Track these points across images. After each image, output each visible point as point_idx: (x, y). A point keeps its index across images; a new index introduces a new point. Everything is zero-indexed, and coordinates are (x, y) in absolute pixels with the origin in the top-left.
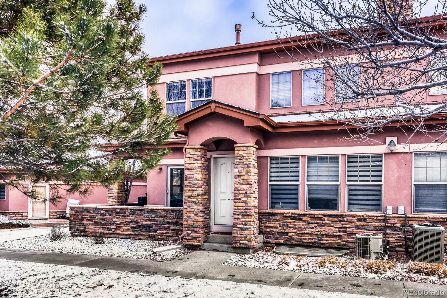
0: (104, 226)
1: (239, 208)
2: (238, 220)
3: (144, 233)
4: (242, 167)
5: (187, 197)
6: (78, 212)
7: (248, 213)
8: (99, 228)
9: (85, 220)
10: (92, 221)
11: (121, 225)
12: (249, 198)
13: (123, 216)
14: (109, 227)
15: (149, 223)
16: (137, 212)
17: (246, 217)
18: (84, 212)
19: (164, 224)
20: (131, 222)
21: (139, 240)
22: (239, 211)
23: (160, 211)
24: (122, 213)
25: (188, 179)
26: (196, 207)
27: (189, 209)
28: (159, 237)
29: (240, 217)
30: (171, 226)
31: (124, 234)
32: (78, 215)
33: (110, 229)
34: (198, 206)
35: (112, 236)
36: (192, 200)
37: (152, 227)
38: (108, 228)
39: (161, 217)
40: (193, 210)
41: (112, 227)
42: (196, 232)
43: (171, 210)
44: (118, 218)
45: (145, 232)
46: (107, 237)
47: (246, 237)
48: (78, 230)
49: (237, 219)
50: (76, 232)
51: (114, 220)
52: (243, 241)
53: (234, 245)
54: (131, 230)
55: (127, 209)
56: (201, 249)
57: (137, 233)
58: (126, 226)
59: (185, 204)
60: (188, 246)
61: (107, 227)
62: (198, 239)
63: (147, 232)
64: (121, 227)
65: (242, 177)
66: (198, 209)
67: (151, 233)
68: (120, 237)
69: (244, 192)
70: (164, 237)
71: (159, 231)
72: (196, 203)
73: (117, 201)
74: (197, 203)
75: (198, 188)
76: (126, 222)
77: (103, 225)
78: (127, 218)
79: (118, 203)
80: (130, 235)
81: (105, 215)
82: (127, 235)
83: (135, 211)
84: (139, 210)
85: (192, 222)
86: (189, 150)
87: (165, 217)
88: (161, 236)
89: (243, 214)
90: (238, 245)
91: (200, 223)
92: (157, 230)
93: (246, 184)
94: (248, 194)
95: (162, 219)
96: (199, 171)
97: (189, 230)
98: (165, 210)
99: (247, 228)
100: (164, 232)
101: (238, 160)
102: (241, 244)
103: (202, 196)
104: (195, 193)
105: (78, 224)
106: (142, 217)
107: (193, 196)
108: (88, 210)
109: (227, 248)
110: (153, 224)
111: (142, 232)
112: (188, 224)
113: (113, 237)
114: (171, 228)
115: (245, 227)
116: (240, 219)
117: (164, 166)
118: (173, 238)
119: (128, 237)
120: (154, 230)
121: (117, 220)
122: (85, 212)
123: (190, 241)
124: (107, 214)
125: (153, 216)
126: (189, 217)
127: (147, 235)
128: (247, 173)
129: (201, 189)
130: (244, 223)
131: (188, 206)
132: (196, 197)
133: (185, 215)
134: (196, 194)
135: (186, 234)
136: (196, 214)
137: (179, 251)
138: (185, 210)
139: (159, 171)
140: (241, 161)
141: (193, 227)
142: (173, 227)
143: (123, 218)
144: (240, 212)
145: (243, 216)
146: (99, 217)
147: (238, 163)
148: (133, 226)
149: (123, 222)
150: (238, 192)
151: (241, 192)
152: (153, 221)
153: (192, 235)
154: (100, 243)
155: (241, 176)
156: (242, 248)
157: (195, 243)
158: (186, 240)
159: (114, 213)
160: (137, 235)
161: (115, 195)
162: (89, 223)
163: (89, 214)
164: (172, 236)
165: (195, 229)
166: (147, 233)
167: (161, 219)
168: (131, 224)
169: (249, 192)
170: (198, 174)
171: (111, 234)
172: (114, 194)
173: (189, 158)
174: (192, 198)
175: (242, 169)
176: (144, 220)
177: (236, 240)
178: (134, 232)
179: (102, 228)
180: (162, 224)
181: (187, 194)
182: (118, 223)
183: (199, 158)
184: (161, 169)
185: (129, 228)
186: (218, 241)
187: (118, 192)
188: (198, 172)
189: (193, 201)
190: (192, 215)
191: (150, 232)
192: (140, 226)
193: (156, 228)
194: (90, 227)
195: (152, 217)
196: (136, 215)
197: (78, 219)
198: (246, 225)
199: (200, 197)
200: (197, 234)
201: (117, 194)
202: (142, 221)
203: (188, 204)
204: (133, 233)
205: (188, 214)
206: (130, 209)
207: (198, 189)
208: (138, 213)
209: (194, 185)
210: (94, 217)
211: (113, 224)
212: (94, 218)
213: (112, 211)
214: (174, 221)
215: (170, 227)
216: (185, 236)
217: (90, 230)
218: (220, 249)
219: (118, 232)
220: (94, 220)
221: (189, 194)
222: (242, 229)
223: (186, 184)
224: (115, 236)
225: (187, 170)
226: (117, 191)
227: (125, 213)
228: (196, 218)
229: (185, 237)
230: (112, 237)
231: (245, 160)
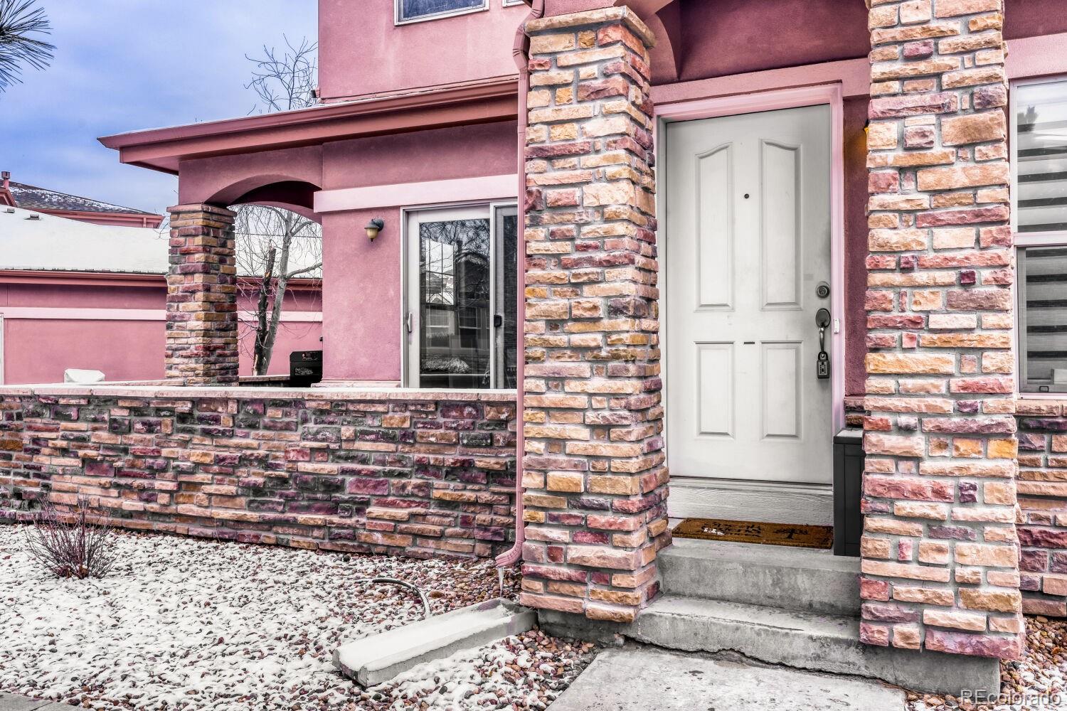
0: (123, 481)
1: (909, 383)
2: (903, 465)
3: (302, 517)
4: (925, 109)
5: (541, 325)
6: (19, 417)
7: (982, 420)
8: (103, 486)
9: (46, 451)
10: (76, 456)
11: (200, 477)
12: (990, 319)
13: (207, 433)
14: (145, 482)
15: (329, 467)
16: (271, 412)
17: (964, 445)
18: (39, 415)
19: (401, 475)
20: (245, 461)
21: (281, 552)
22: (913, 403)
23: (381, 408)
24: (201, 420)
25: (546, 216)
26: (599, 383)
27: (552, 398)
28: (378, 537)
29: (918, 443)
30: (437, 483)
31: (211, 519)
32: (19, 430)
33: (148, 495)
34: (613, 376)
35: (157, 526)
36: (577, 339)
37: (339, 487)
38: (142, 490)
39: (387, 437)
40: (582, 401)
41: (158, 484)
42: (602, 536)
43: (437, 403)
44: (184, 444)
45: (307, 509)
46: (139, 531)
47: (976, 585)
48: (18, 495)
49: (899, 458)
50: (9, 506)
51: (165, 452)
52: (948, 607)
53: (879, 634)
54: (243, 501)
55: (225, 401)
56: (633, 642)
57: (271, 515)
58: (220, 482)
59: (531, 369)
60: (551, 619)
61: (138, 482)
62: (618, 580)
63: (318, 510)
64: (196, 486)
65: (927, 178)
66: (616, 396)
67: (335, 519)
68: (196, 530)
69: (951, 276)
70: (398, 540)
71: (375, 510)
72: (597, 359)
73: (200, 367)
74: (605, 360)
75: (611, 264)
76: (219, 460)
77: (119, 473)
78: (224, 441)
79: (206, 374)
80: (240, 522)
81: (130, 429)
82: (224, 522)
83: (260, 409)
84: (277, 404)
85: (578, 476)
86: (551, 38)
87: (406, 437)
88: (384, 532)
89: (944, 422)
90: (906, 637)
91: (628, 485)
92: (367, 503)
93: (964, 224)
94: (979, 290)
95: (392, 447)
96: (615, 159)
97: (556, 521)
98: (403, 405)
99: (978, 524)
100: (402, 513)
101: (898, 67)
102: (928, 628)
103: (634, 317)
104: (590, 296)
105: (17, 467)
106: (294, 436)
107: (577, 320)
108: (55, 407)
109: (813, 649)
110: (344, 472)
111: (294, 509)
112: (552, 486)
113: (165, 533)
114: (436, 494)
115: (962, 512)
116: (917, 459)
117: (394, 213)
118: (447, 547)
119: (229, 533)
120: (352, 501)
121: (180, 451)
122: (47, 413)
123: (566, 588)
124: (139, 426)
125: (347, 431)
126: (556, 443)
127: (319, 527)
128: (972, 145)
129: (630, 272)
130: (949, 486)
131: (547, 379)
132: (596, 320)
133: (533, 430)
134: (599, 302)
135: (541, 550)
136: (603, 429)
137: (504, 655)
138: (531, 401)
139: (370, 233)
140: (922, 67)
141: (584, 507)
142: (444, 488)
143: (208, 442)
144: (921, 414)
145: (944, 436)
146: (105, 436)
147: (895, 86)
148: (253, 479)
149: (207, 460)
150: (898, 278)
151: (920, 276)
152: (347, 459)
153: (575, 552)
154: (83, 575)
155: (915, 169)
156: (940, 656)
157: (598, 606)
158: (538, 585)
159: (168, 420)
160: (270, 524)
161: (196, 342)
162: (64, 467)
163: (63, 424)
164: (440, 537)
165: (600, 520)
166: (319, 518)
167: (383, 446)
168: (242, 472)
169: (986, 274)
170: (613, 180)
171: (155, 515)
172: (192, 340)
173: (553, 87)
174: (570, 326)
175: (932, 118)
176: (301, 452)
177: (891, 600)
178: (257, 509)
179: (117, 486)
180: (390, 474)
181: (543, 306)
182: (185, 465)
183: (618, 82)
184: (379, 227)
185: (232, 489)
186: (730, 589)
187: (207, 333)
188: (611, 171)
189: (579, 350)
190: (576, 432)
191: (332, 511)
192: (283, 481)
193: (362, 494)
194: (70, 482)
195: (339, 440)
196: (267, 428)
197: (18, 446)
198: (966, 498)
199: (623, 323)
200: (608, 551)
201: (200, 340)
202: (292, 455)
203: (551, 365)
204: (253, 515)
205: (552, 428)
206: (238, 401)
207: (611, 273)
208: (273, 420)
209: (586, 248)
210: (84, 440)
211: (163, 470)
212: (82, 441)
213: (158, 410)
214: (450, 457)
215: (429, 486)
216: (535, 561)
217: (66, 498)
218: (769, 649)
219: (182, 509)
220: (81, 453)
221: (557, 304)
222: (934, 526)
223: (533, 247)
224: (171, 526)
225: (542, 164)
226: (200, 325)
227: (217, 420)
228: (605, 448)
229: (530, 567)
230: (158, 532)
231: (948, 61)
